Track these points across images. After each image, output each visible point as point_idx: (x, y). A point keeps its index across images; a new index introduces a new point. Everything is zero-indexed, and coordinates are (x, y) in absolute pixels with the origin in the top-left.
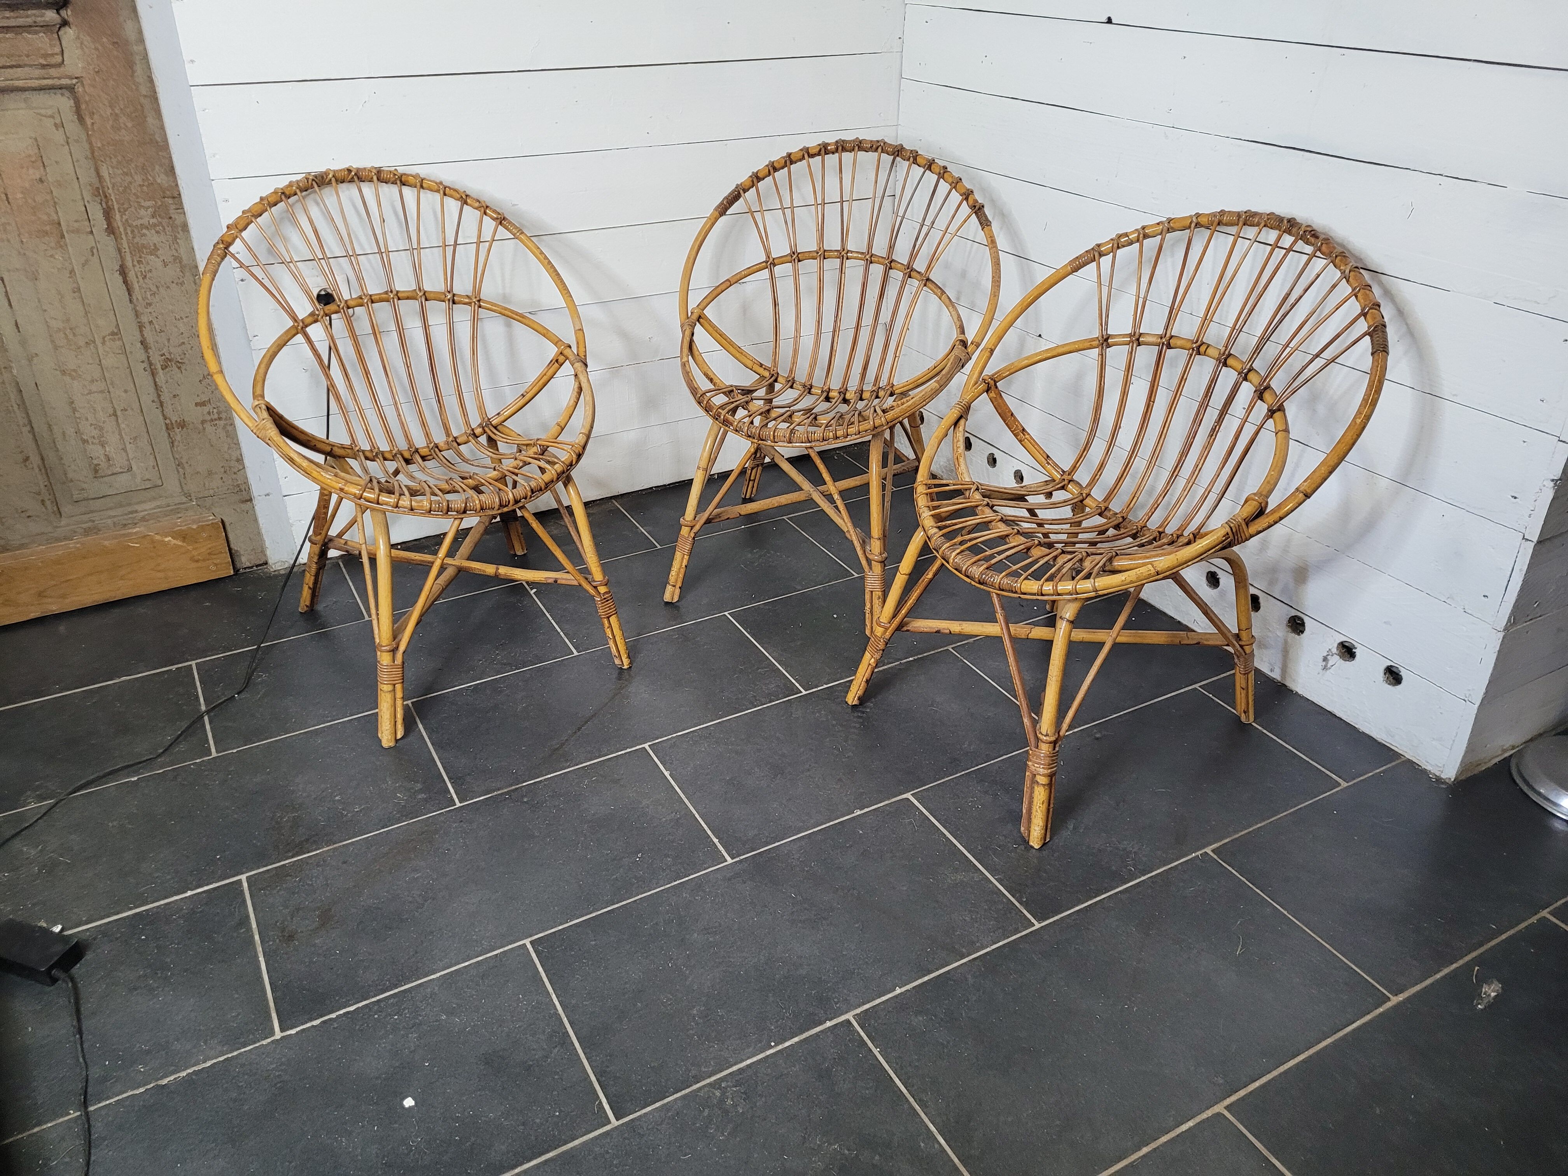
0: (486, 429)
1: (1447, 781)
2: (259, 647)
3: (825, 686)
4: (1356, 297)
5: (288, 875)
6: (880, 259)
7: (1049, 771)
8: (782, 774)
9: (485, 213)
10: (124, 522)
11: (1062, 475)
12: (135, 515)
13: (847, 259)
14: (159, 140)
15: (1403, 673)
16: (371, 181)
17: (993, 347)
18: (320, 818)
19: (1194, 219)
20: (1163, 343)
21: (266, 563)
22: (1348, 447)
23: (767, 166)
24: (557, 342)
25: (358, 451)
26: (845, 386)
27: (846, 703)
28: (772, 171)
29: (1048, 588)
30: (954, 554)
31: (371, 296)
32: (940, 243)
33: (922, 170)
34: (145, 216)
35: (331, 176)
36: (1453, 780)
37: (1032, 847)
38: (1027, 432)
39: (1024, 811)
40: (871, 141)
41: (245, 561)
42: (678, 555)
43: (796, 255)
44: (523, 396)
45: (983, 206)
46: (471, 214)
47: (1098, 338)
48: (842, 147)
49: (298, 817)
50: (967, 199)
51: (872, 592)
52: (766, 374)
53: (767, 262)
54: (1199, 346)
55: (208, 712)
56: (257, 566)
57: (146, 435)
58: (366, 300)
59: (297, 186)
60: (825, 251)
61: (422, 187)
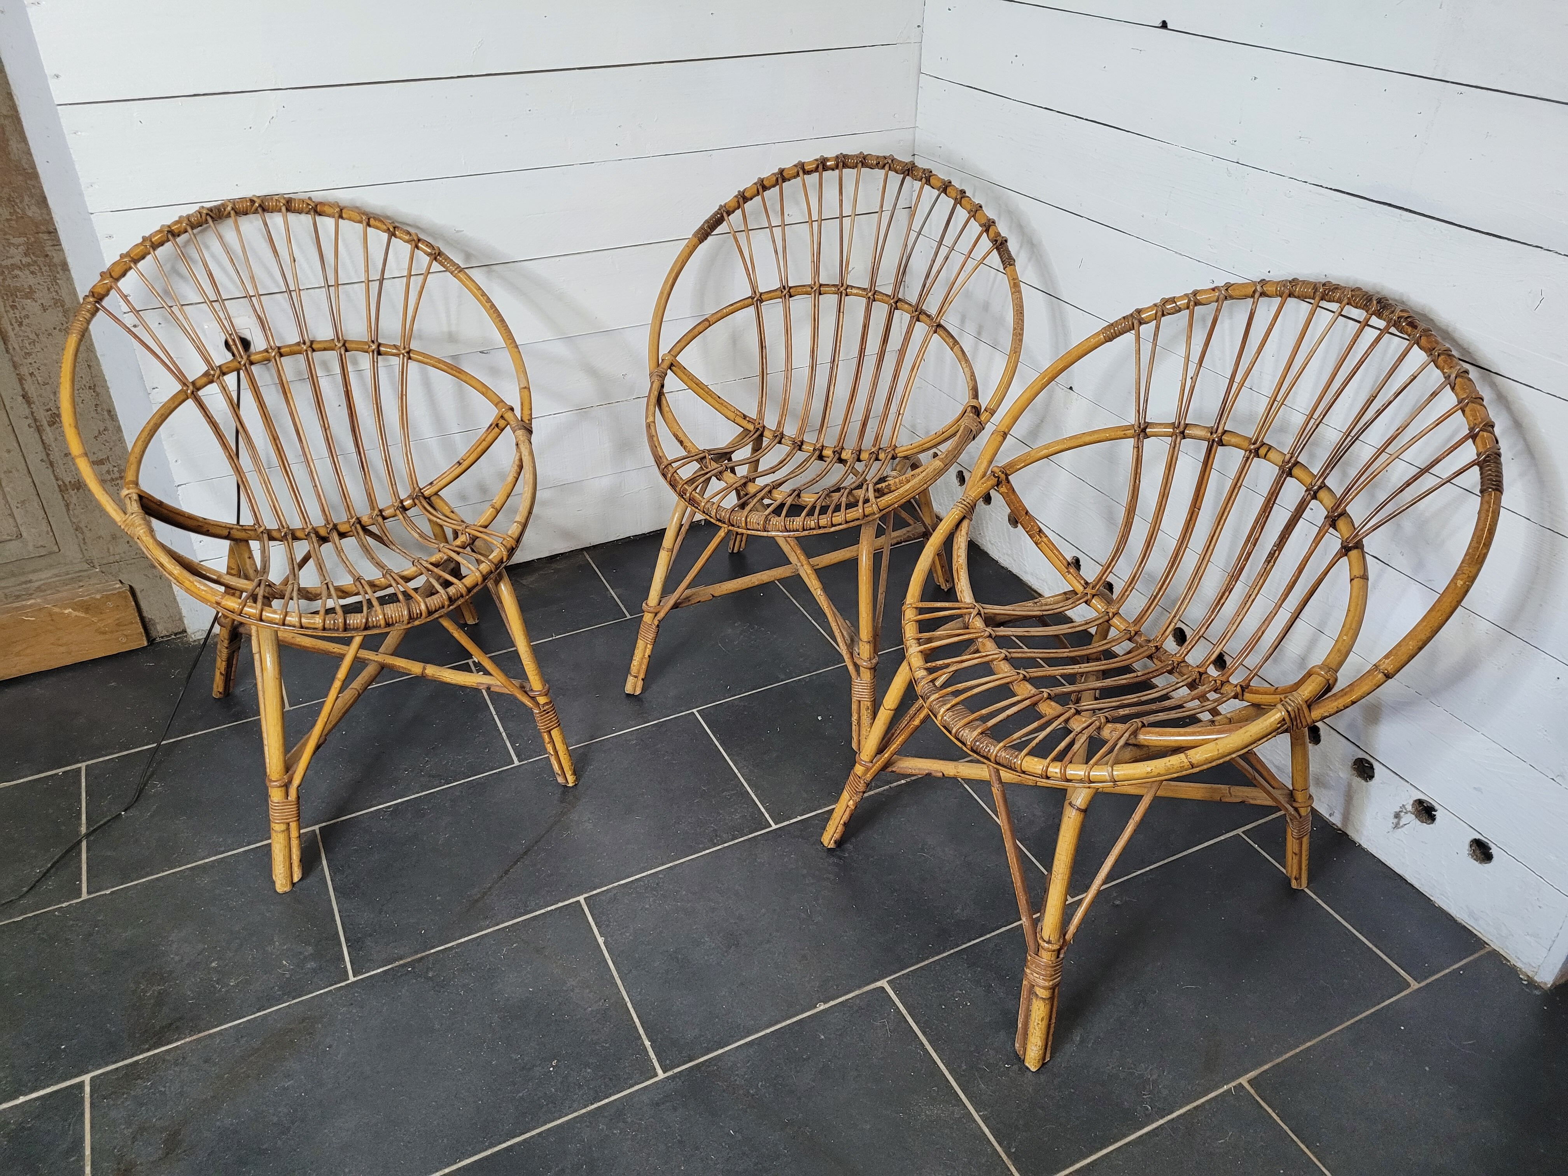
0: (417, 501)
1: (1542, 985)
2: (159, 745)
3: (799, 818)
4: (1463, 412)
5: (139, 1077)
6: (885, 298)
7: (1051, 983)
8: (737, 945)
9: (417, 247)
10: (18, 593)
11: (1085, 588)
12: (28, 585)
13: (847, 295)
14: (26, 166)
15: (1494, 851)
16: (280, 211)
17: (1006, 430)
18: (189, 993)
19: (1259, 288)
20: (1214, 440)
21: (184, 631)
22: (1444, 617)
23: (755, 184)
24: (498, 402)
25: (262, 532)
26: (840, 445)
27: (822, 843)
28: (761, 190)
29: (1055, 770)
30: (942, 710)
31: (279, 348)
32: (953, 283)
33: (936, 192)
34: (17, 255)
35: (229, 208)
36: (1549, 986)
37: (1027, 1068)
38: (1044, 534)
39: (1020, 1025)
40: (878, 157)
41: (161, 629)
42: (640, 644)
43: (787, 290)
44: (459, 463)
45: (1006, 241)
46: (401, 248)
47: (1133, 426)
48: (843, 162)
49: (165, 990)
50: (987, 231)
51: (860, 702)
52: (751, 427)
53: (753, 298)
54: (1259, 449)
55: (87, 835)
56: (176, 634)
57: (36, 498)
58: (273, 354)
59: (188, 223)
60: (821, 285)
61: (341, 217)
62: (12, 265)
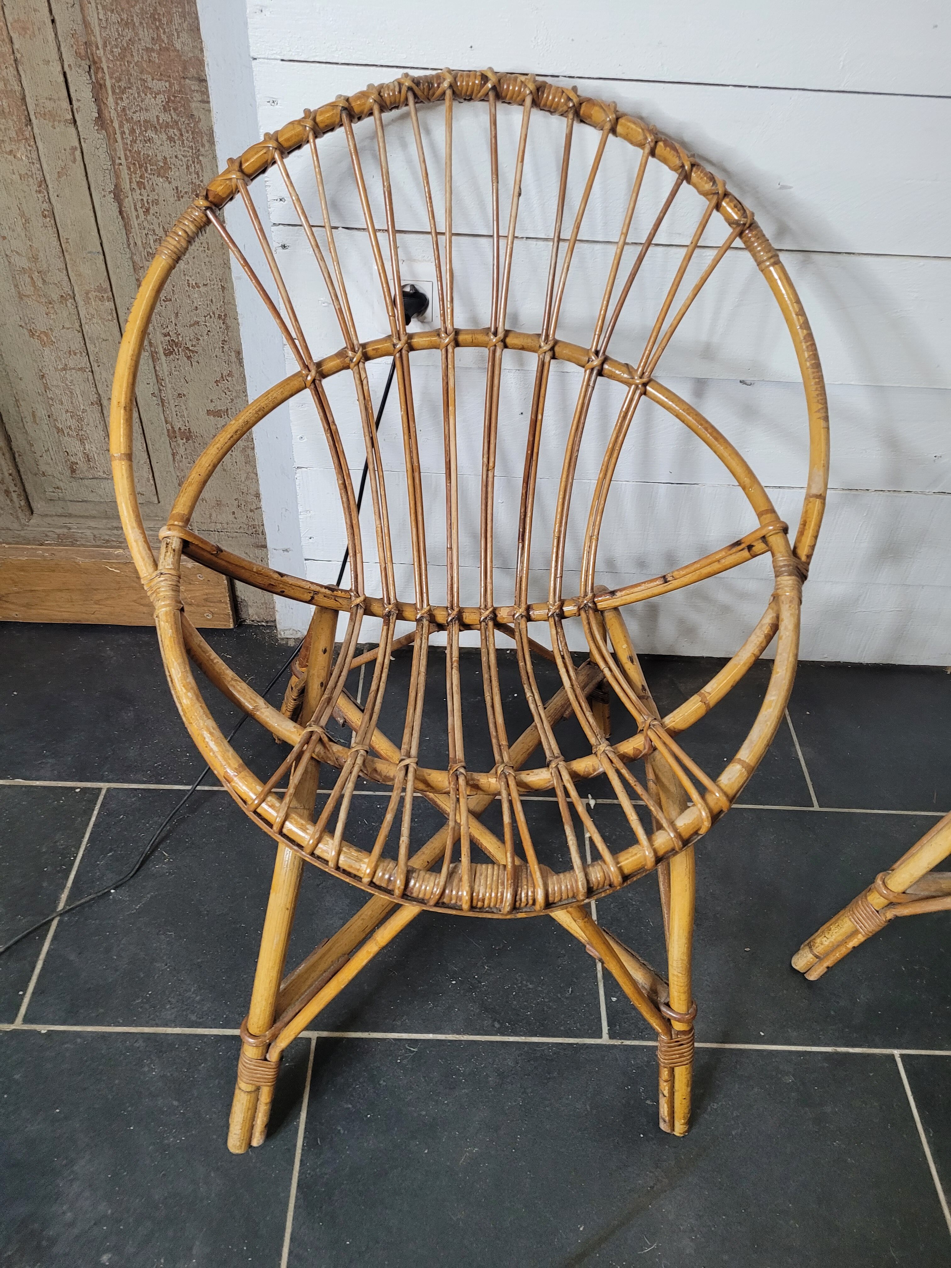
0: (582, 612)
2: (194, 790)
9: (718, 207)
16: (522, 103)
21: (273, 623)
24: (766, 510)
25: (357, 605)
31: (457, 333)
34: (154, 108)
35: (446, 84)
41: (253, 614)
55: (62, 915)
58: (447, 340)
59: (378, 99)
61: (613, 131)
62: (146, 121)
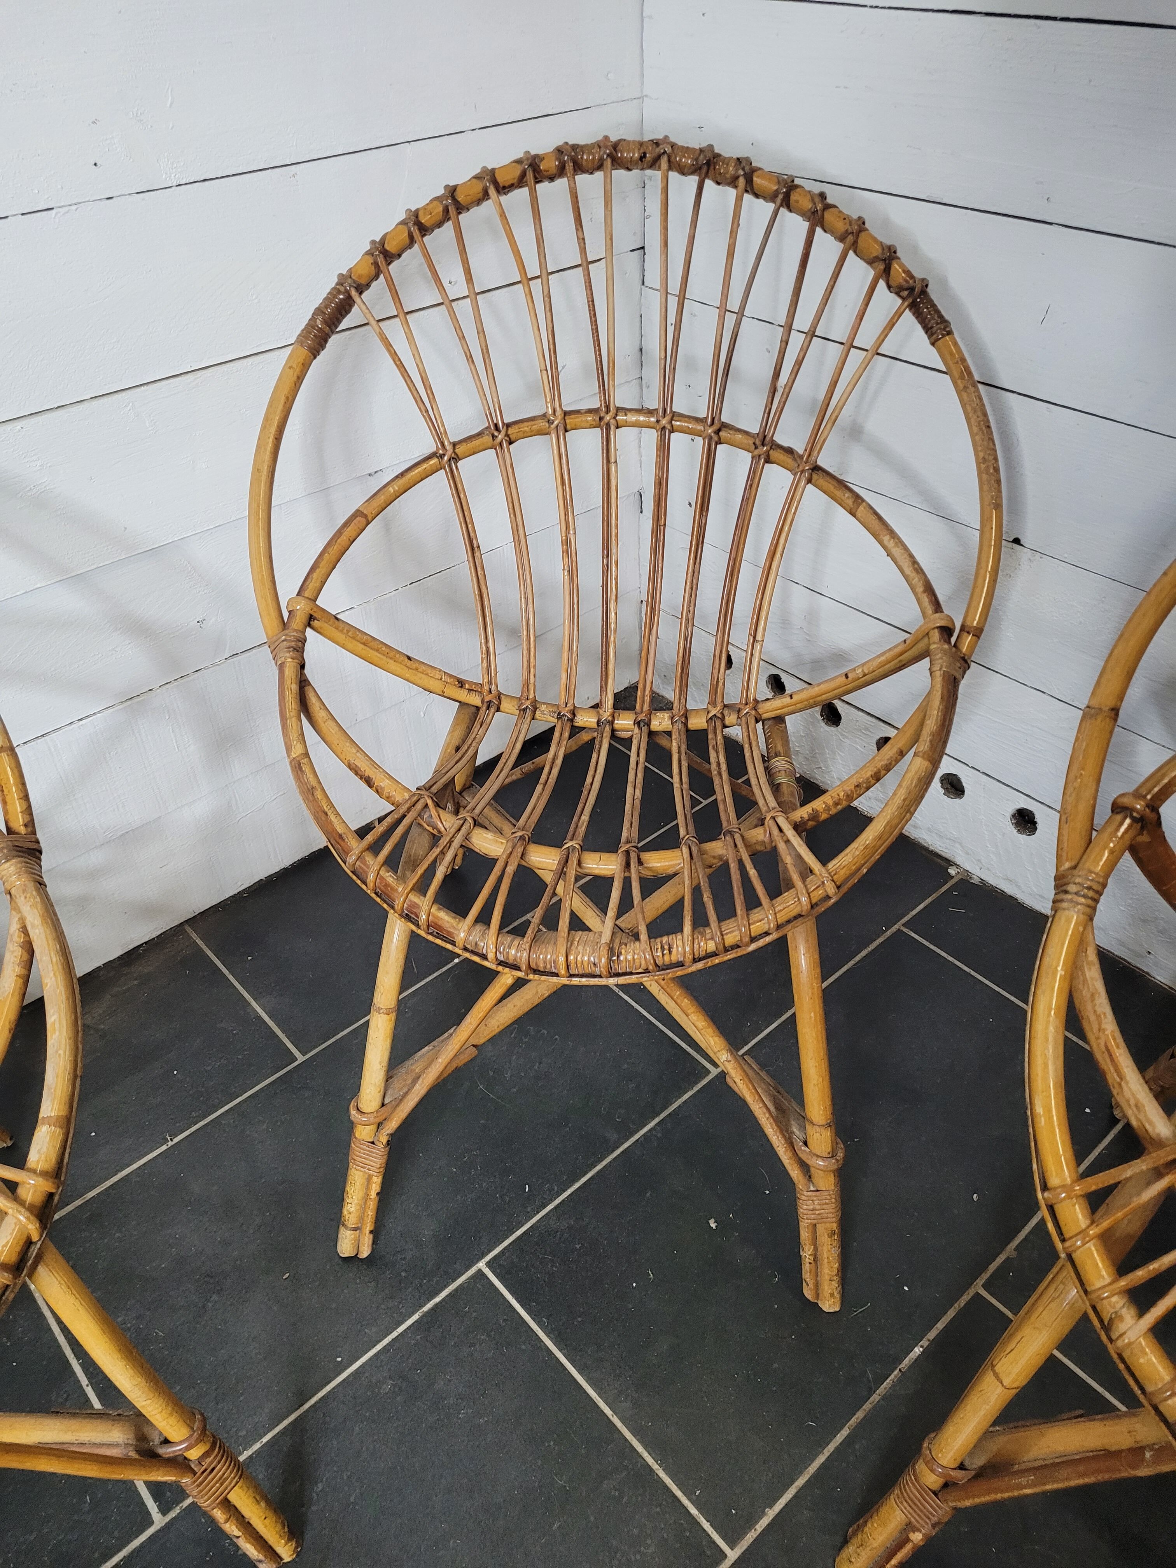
3: (770, 1514)
6: (693, 424)
13: (618, 426)
23: (402, 223)
28: (416, 233)
32: (834, 383)
33: (771, 206)
40: (641, 144)
42: (356, 1175)
43: (502, 430)
45: (929, 289)
48: (572, 161)
50: (886, 273)
51: (815, 1225)
52: (475, 700)
53: (442, 456)
60: (566, 413)
